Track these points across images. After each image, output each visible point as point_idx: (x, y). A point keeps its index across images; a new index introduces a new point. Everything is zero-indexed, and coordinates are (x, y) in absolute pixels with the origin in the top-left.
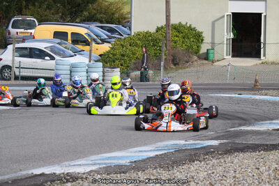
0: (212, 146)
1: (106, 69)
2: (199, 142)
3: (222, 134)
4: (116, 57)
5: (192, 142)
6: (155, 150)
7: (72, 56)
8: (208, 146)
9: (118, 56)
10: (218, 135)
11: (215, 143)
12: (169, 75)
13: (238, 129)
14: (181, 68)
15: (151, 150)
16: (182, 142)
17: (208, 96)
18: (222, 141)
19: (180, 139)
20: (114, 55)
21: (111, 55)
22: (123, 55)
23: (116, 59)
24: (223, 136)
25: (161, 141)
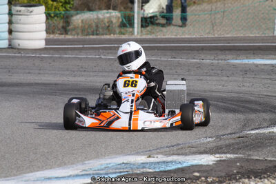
0: (201, 166)
1: (16, 9)
2: (175, 158)
3: (227, 142)
5: (161, 158)
6: (77, 176)
8: (193, 166)
10: (222, 143)
11: (208, 160)
13: (266, 131)
15: (70, 176)
16: (142, 159)
17: (228, 64)
18: (224, 157)
19: (138, 153)
24: (228, 146)
25: (98, 156)
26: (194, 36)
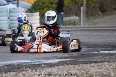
4: (45, 5)
7: (5, 5)
9: (47, 4)
12: (95, 21)
14: (108, 15)
18: (65, 60)
19: (27, 60)
20: (44, 3)
21: (40, 4)
22: (52, 3)
23: (45, 7)
26: (106, 26)
